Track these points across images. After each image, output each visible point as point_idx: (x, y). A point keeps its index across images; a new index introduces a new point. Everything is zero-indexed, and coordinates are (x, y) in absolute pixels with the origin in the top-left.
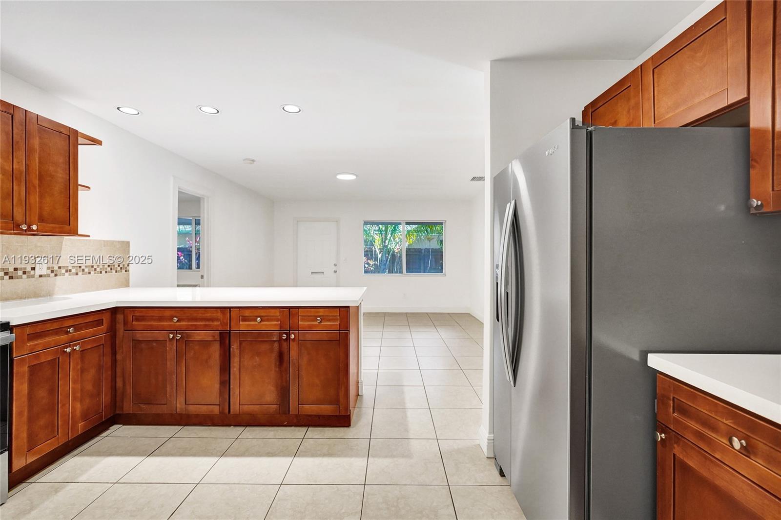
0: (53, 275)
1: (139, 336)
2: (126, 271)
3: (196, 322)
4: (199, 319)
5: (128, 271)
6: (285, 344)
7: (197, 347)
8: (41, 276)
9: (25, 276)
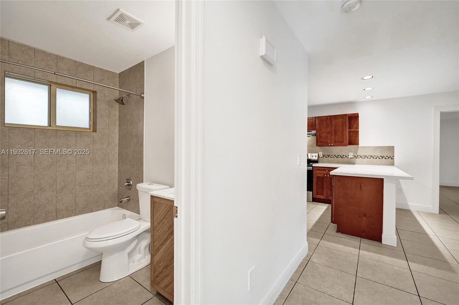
0: (355, 158)
2: (392, 159)
5: (394, 159)
8: (351, 158)
9: (346, 158)
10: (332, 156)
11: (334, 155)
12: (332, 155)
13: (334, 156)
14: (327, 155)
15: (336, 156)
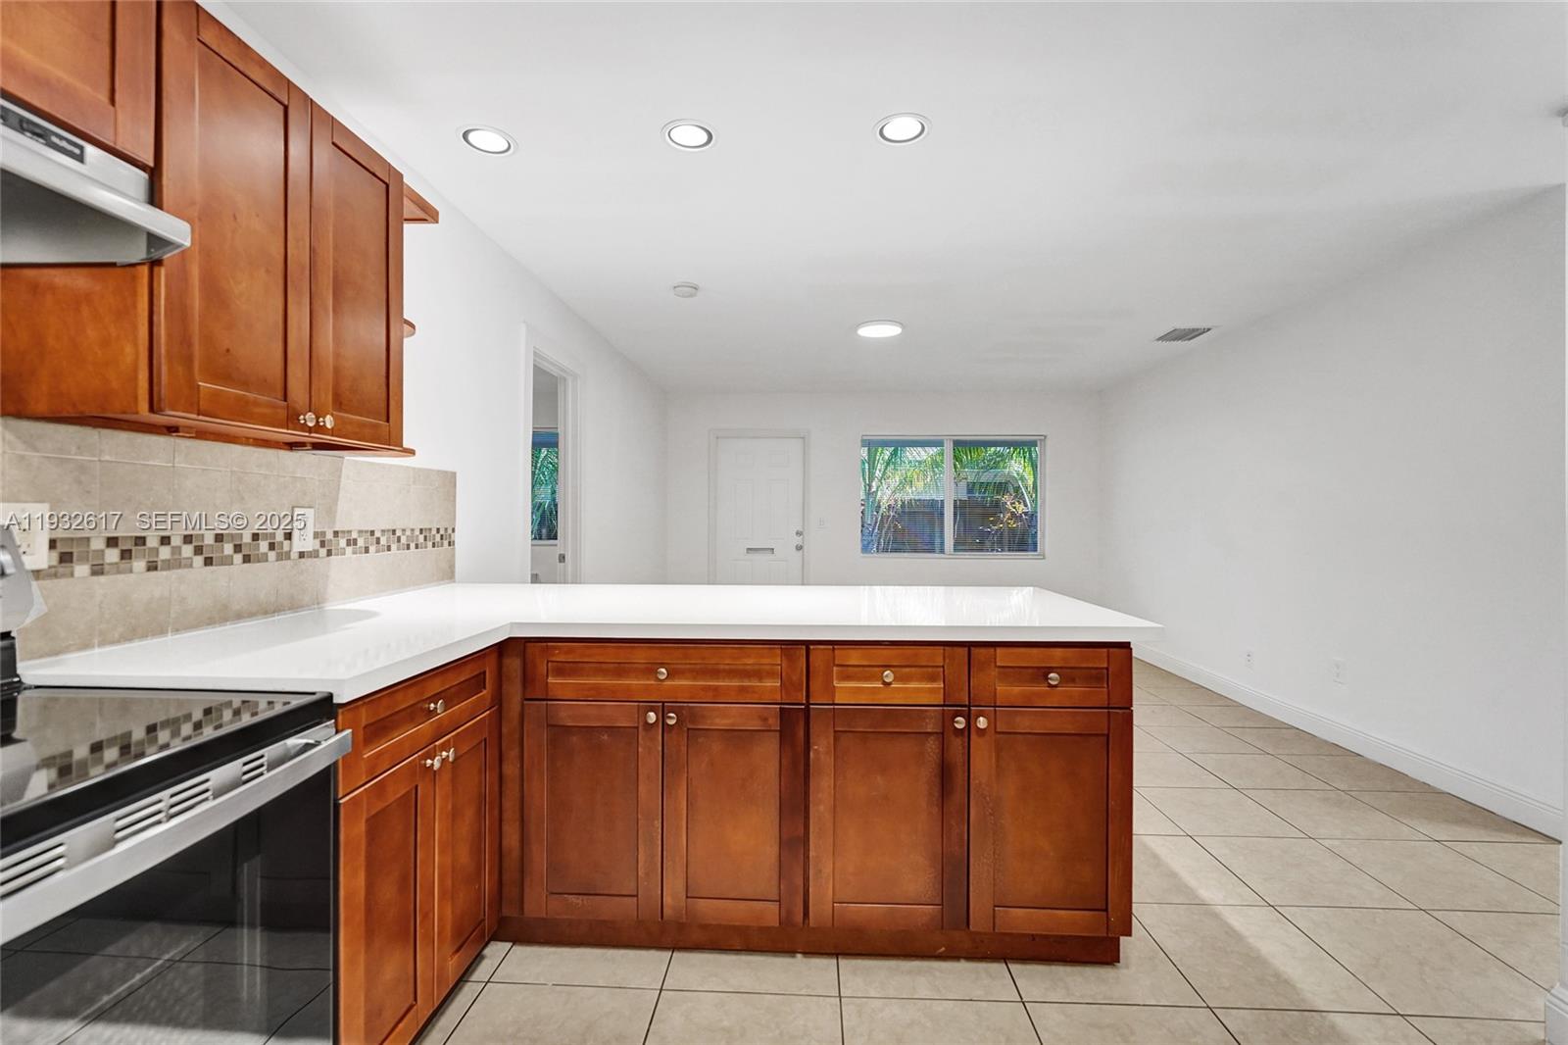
0: (323, 552)
1: (566, 715)
2: (449, 544)
3: (718, 679)
4: (724, 671)
5: (454, 543)
6: (957, 744)
7: (716, 747)
8: (302, 555)
9: (272, 555)
10: (165, 553)
11: (188, 539)
12: (165, 541)
13: (187, 551)
14: (112, 542)
15: (198, 550)
